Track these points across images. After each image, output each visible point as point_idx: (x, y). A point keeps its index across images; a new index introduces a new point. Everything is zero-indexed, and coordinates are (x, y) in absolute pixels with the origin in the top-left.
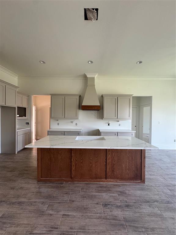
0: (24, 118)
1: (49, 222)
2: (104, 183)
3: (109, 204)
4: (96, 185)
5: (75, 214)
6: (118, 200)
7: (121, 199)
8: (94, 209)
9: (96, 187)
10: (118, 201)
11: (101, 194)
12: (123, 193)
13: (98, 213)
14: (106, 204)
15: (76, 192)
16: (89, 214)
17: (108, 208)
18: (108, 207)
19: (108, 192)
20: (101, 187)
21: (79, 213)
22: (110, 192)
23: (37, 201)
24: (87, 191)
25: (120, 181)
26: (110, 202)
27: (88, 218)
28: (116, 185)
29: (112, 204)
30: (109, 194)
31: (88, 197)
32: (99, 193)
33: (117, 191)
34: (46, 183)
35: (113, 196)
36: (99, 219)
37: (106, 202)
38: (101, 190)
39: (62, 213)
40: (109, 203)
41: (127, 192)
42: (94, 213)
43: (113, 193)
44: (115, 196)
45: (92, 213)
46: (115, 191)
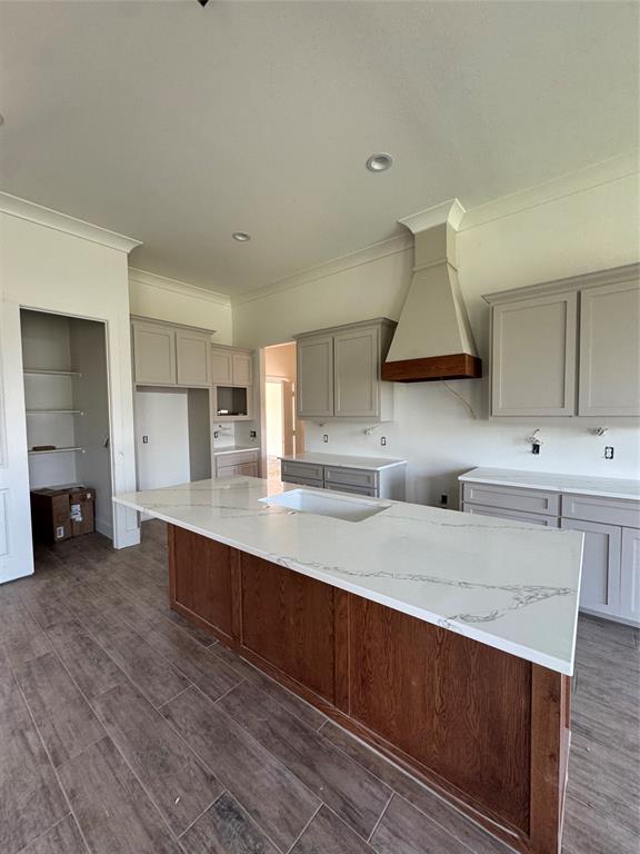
0: (240, 417)
1: (69, 731)
2: (321, 719)
3: (239, 818)
4: (287, 707)
5: (125, 759)
6: (294, 834)
7: (307, 839)
8: (180, 791)
9: (279, 713)
10: (285, 837)
11: (264, 750)
12: (354, 822)
13: (170, 815)
14: (230, 808)
15: (207, 693)
16: (150, 795)
17: (218, 832)
18: (224, 828)
19: (296, 765)
20: (297, 727)
21: (135, 766)
22: (305, 770)
23: (114, 660)
24: (238, 709)
25: (393, 751)
26: (256, 813)
27: (134, 805)
28: (366, 762)
29: (249, 825)
30: (288, 775)
31: (217, 732)
32: (264, 743)
33: (333, 789)
34: (179, 621)
35: (292, 797)
36: (151, 837)
37: (241, 799)
38: (280, 738)
39: (109, 730)
40: (246, 814)
41: (379, 831)
42: (162, 805)
43: (312, 787)
44: (301, 806)
45: (159, 797)
46: (326, 783)
